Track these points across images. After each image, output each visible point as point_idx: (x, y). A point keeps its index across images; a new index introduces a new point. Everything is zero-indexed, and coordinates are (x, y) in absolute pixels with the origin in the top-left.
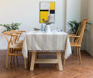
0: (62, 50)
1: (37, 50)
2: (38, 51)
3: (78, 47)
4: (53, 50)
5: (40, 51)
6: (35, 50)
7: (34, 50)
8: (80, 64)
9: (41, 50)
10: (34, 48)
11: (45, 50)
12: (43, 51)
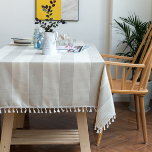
0: (89, 109)
1: (15, 109)
2: (19, 109)
3: (140, 96)
4: (62, 107)
5: (24, 110)
6: (11, 109)
7: (7, 109)
8: (144, 143)
9: (28, 109)
10: (6, 103)
11: (38, 107)
12: (32, 110)
